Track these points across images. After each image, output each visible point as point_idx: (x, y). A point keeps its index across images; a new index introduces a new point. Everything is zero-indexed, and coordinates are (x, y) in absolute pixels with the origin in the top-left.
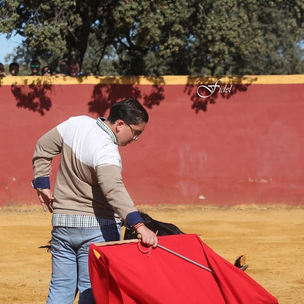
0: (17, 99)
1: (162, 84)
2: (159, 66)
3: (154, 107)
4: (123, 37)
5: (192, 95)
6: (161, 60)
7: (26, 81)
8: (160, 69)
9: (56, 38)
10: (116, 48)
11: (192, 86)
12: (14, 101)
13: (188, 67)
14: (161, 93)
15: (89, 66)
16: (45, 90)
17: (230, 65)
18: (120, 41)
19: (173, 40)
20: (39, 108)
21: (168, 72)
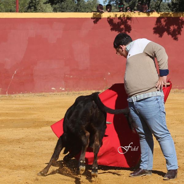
0: (111, 26)
7: (116, 15)
12: (109, 27)
16: (128, 21)
20: (124, 31)
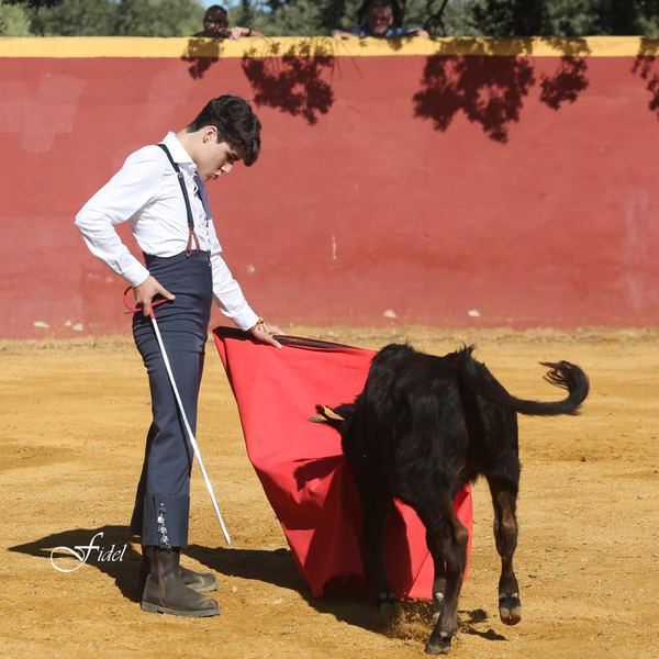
0: (254, 86)
1: (582, 54)
2: (572, 13)
3: (565, 104)
5: (650, 77)
7: (275, 48)
11: (652, 59)
12: (249, 91)
14: (580, 73)
16: (319, 67)
20: (304, 106)
21: (595, 28)
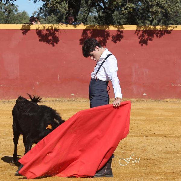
0: (39, 37)
1: (122, 29)
2: (120, 19)
3: (118, 42)
4: (100, 3)
5: (139, 35)
6: (122, 16)
7: (44, 27)
8: (121, 21)
9: (62, 3)
10: (96, 9)
11: (140, 31)
12: (38, 38)
13: (138, 20)
14: (121, 34)
15: (81, 19)
16: (55, 32)
17: (161, 19)
18: (98, 5)
19: (129, 4)
20: (52, 42)
21: (126, 23)
